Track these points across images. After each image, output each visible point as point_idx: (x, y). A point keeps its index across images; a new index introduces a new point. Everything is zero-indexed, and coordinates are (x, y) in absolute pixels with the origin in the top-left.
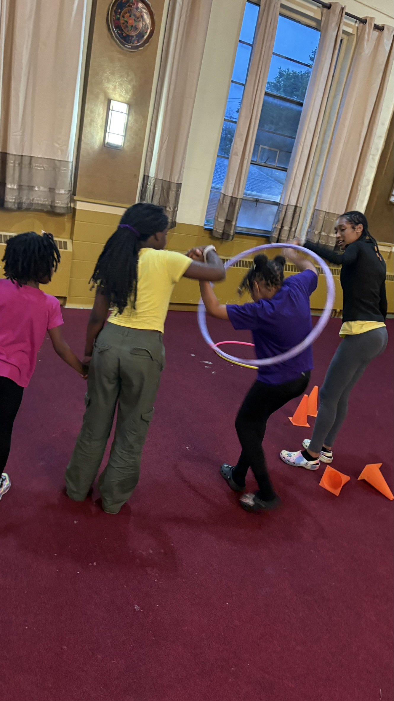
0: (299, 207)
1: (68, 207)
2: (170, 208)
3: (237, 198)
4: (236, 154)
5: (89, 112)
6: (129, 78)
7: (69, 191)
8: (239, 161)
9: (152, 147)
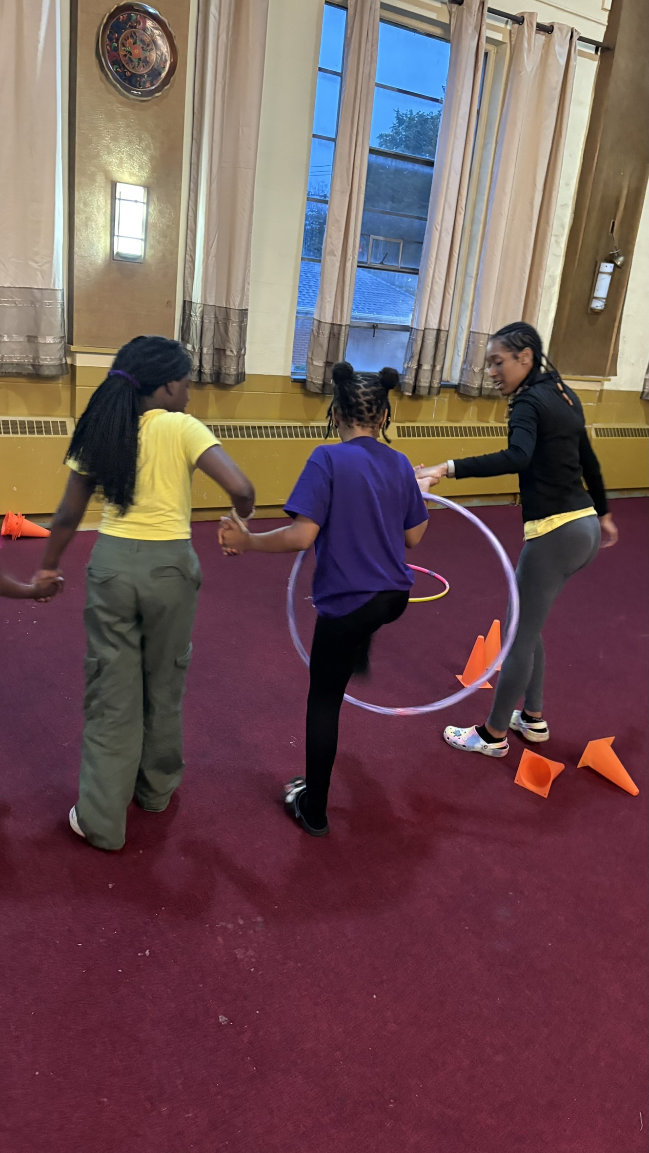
0: (444, 331)
1: (62, 365)
2: (232, 351)
3: (341, 325)
4: (332, 253)
5: (82, 206)
6: (144, 144)
7: (61, 337)
8: (338, 264)
9: (192, 254)
